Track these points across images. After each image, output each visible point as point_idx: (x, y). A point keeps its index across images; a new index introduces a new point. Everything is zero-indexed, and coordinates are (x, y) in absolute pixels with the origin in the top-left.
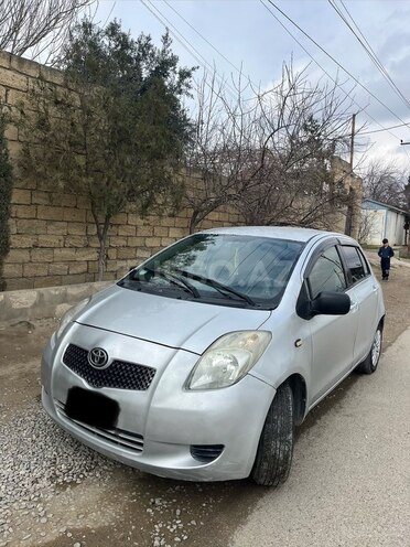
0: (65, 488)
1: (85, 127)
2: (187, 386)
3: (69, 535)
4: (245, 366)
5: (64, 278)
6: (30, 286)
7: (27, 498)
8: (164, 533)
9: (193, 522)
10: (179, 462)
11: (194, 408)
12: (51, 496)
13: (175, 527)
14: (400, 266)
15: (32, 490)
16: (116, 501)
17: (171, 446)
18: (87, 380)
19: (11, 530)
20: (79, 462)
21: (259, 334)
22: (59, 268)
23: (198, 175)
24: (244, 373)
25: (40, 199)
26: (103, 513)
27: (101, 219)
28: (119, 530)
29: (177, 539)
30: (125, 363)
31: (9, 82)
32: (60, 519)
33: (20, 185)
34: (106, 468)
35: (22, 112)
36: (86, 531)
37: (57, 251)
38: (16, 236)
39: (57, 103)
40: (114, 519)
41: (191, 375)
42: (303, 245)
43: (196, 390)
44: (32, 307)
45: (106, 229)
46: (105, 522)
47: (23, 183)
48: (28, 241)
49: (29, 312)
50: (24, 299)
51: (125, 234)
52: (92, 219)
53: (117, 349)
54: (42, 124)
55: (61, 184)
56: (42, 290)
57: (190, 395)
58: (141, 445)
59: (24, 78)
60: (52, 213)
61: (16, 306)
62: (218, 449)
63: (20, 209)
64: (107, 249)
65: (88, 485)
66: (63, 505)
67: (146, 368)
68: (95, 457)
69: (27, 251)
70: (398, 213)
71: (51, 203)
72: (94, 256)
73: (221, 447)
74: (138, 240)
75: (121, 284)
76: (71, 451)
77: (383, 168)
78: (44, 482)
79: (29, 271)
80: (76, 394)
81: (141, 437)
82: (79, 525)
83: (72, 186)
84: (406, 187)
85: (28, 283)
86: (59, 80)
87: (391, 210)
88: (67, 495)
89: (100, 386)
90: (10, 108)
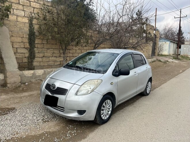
0: (46, 122)
1: (58, 19)
2: (76, 94)
3: (45, 133)
4: (93, 89)
5: (53, 66)
6: (42, 69)
7: (35, 124)
8: (71, 134)
9: (79, 131)
10: (74, 115)
11: (78, 100)
12: (42, 124)
13: (74, 132)
14: (172, 62)
15: (37, 122)
16: (59, 126)
17: (72, 110)
18: (50, 93)
19: (30, 131)
20: (50, 116)
21: (98, 80)
22: (51, 63)
23: (96, 32)
24: (93, 91)
25: (45, 42)
26: (55, 128)
27: (64, 48)
28: (58, 132)
29: (74, 135)
30: (60, 88)
31: (34, 6)
32: (43, 129)
33: (38, 38)
34: (58, 118)
35: (38, 15)
36: (49, 132)
37: (50, 58)
38: (38, 53)
39: (48, 12)
40: (57, 130)
41: (78, 91)
42: (118, 54)
43: (79, 95)
44: (42, 75)
45: (65, 51)
46: (55, 130)
47: (39, 37)
48: (41, 55)
49: (41, 76)
50: (39, 73)
51: (72, 52)
52: (61, 48)
53: (58, 84)
54: (45, 19)
55: (50, 37)
56: (45, 70)
57: (77, 97)
58: (64, 110)
59: (39, 4)
60: (49, 46)
61: (37, 74)
62: (84, 111)
63: (39, 45)
64: (66, 57)
65: (52, 121)
66: (45, 126)
67: (65, 89)
68: (55, 115)
69: (41, 58)
70: (174, 43)
71: (47, 43)
72: (62, 59)
73: (85, 111)
74: (76, 54)
75: (64, 67)
76: (49, 113)
77: (169, 26)
78: (40, 120)
79: (42, 64)
80: (47, 96)
81: (64, 108)
82: (48, 130)
83: (53, 38)
84: (177, 33)
85: (41, 68)
86: (49, 5)
87: (171, 42)
88: (46, 124)
89: (54, 94)
90: (35, 14)
